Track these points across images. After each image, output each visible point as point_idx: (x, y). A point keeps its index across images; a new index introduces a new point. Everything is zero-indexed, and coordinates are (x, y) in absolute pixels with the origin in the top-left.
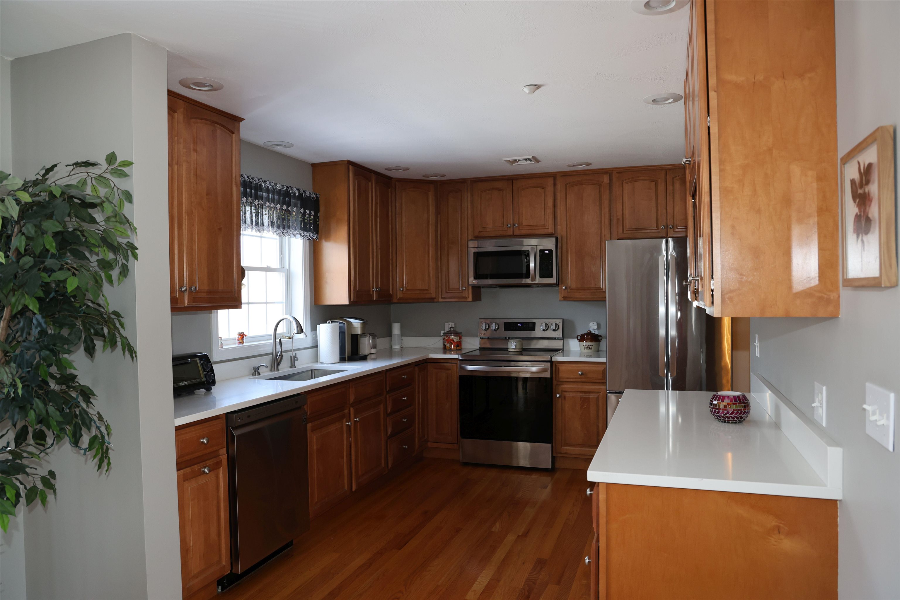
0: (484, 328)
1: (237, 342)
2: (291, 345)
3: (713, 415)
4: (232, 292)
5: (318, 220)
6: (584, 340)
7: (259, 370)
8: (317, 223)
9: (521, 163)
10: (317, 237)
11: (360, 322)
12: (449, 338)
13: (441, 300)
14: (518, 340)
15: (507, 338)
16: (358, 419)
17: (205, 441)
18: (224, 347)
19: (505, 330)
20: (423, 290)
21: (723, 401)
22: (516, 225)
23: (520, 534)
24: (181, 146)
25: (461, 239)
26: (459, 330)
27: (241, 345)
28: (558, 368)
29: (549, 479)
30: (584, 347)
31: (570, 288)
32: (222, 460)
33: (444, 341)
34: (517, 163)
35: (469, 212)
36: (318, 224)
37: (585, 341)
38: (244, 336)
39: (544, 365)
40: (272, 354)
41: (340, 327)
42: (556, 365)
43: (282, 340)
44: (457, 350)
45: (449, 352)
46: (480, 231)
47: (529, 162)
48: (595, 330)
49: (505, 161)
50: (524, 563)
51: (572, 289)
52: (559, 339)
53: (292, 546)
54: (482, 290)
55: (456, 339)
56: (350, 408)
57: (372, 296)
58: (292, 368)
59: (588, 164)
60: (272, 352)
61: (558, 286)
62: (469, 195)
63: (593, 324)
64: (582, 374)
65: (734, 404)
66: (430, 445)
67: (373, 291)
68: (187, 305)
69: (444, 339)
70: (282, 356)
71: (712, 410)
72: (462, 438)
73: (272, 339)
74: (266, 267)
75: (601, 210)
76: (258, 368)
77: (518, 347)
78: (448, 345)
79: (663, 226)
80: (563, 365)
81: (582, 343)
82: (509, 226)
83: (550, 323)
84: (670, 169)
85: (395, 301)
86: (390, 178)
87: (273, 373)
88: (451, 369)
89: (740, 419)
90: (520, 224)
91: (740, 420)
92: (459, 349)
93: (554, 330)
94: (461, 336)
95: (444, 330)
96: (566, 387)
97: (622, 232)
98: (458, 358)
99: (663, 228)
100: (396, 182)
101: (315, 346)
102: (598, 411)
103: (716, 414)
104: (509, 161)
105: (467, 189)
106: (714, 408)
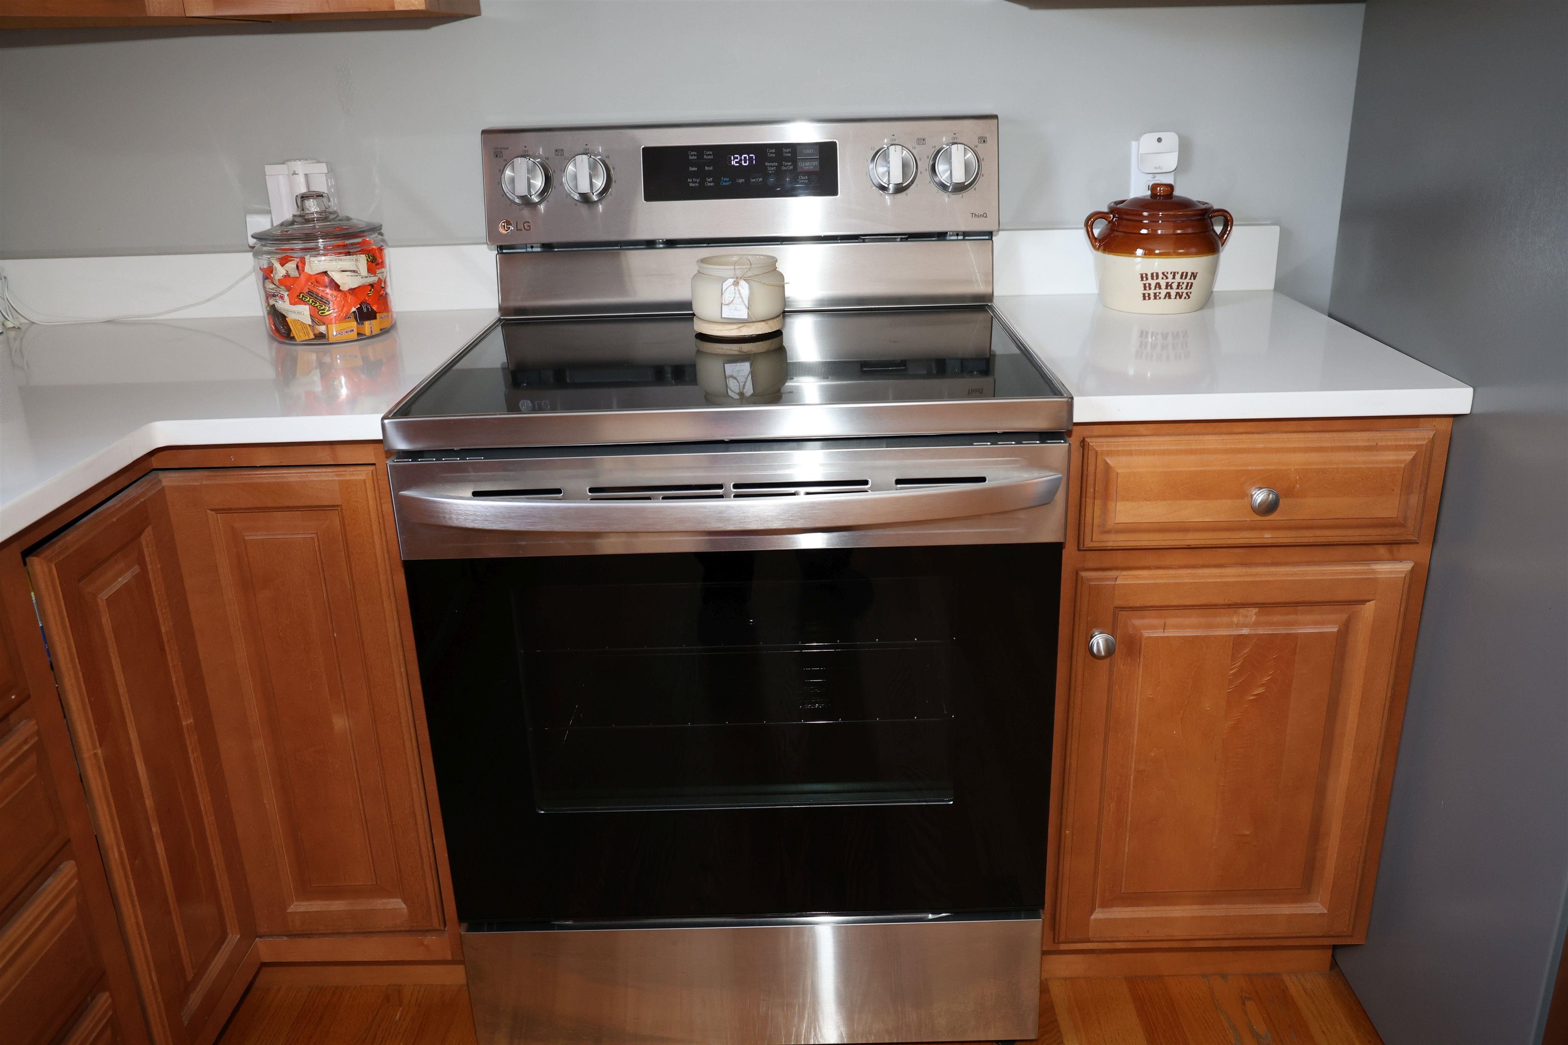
6: (1135, 241)
12: (300, 268)
30: (1143, 286)
33: (269, 282)
37: (1139, 251)
44: (361, 337)
55: (345, 269)
63: (1159, 140)
78: (299, 312)
80: (1134, 443)
81: (1121, 259)
92: (376, 331)
93: (952, 187)
94: (379, 249)
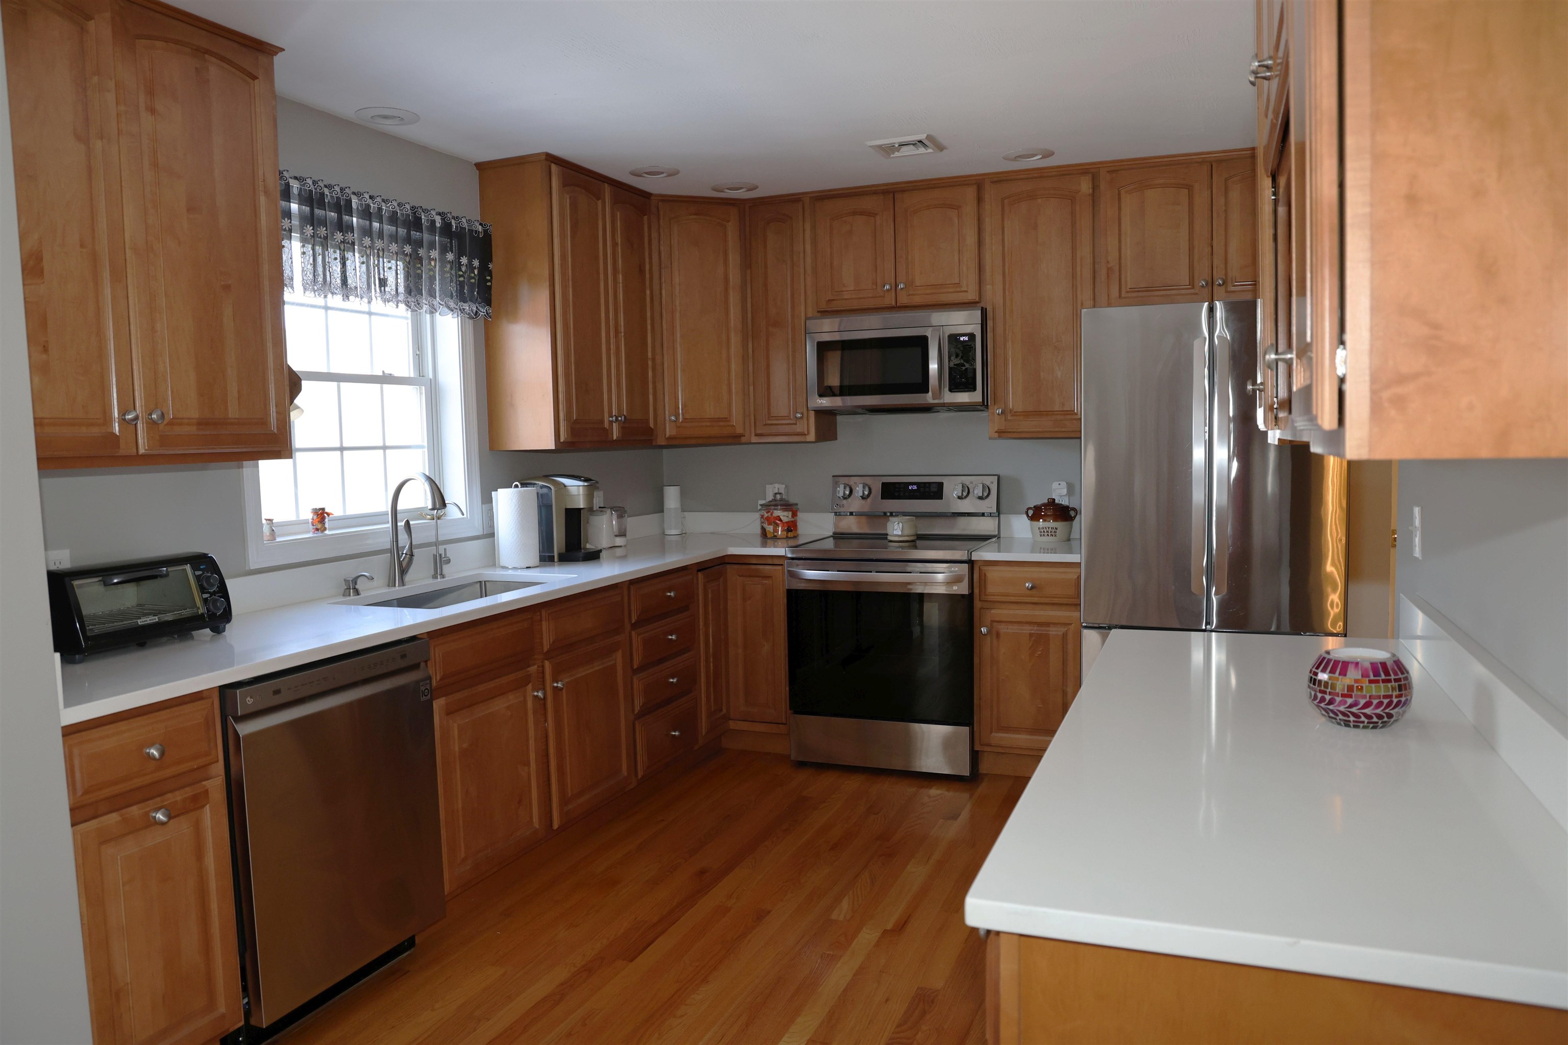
0: (841, 494)
1: (311, 527)
2: (434, 533)
3: (1318, 706)
4: (264, 422)
5: (488, 278)
6: (1041, 517)
7: (356, 583)
8: (488, 284)
9: (906, 151)
10: (487, 313)
11: (581, 483)
12: (772, 514)
13: (754, 439)
14: (908, 517)
15: (889, 514)
16: (560, 683)
17: (154, 752)
18: (278, 539)
19: (881, 499)
20: (719, 420)
21: (1343, 673)
22: (901, 286)
23: (889, 926)
24: (111, 97)
25: (793, 316)
26: (792, 500)
27: (319, 534)
28: (985, 574)
29: (966, 796)
30: (1040, 532)
31: (1011, 413)
32: (207, 790)
33: (762, 520)
34: (898, 152)
35: (809, 260)
36: (490, 287)
37: (1041, 520)
38: (325, 515)
39: (956, 568)
40: (390, 551)
41: (540, 497)
42: (979, 568)
43: (411, 523)
44: (787, 537)
45: (773, 542)
46: (829, 300)
47: (922, 150)
48: (1062, 497)
49: (870, 146)
50: (887, 1000)
51: (1015, 414)
52: (990, 515)
53: (412, 950)
54: (839, 419)
55: (785, 516)
56: (543, 662)
57: (607, 432)
58: (437, 578)
59: (1048, 154)
60: (389, 547)
61: (988, 408)
62: (808, 226)
63: (1059, 484)
64: (1032, 588)
65: (1371, 682)
66: (732, 725)
67: (611, 422)
68: (144, 451)
69: (762, 516)
70: (412, 555)
71: (1315, 697)
72: (796, 712)
73: (388, 522)
74: (381, 374)
75: (1074, 249)
76: (355, 581)
77: (907, 532)
78: (770, 528)
79: (1204, 280)
80: (995, 568)
81: (1035, 523)
82: (887, 287)
83: (972, 483)
84: (1220, 161)
85: (661, 441)
86: (646, 195)
87: (393, 589)
88: (771, 577)
89: (1386, 719)
90: (910, 284)
91: (1385, 722)
92: (792, 536)
93: (980, 498)
94: (797, 511)
95: (765, 500)
96: (999, 613)
97: (1118, 295)
98: (784, 555)
99: (1203, 286)
100: (660, 203)
101: (490, 534)
102: (1064, 662)
103: (1325, 705)
104: (880, 147)
105: (804, 216)
106: (1321, 692)
